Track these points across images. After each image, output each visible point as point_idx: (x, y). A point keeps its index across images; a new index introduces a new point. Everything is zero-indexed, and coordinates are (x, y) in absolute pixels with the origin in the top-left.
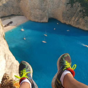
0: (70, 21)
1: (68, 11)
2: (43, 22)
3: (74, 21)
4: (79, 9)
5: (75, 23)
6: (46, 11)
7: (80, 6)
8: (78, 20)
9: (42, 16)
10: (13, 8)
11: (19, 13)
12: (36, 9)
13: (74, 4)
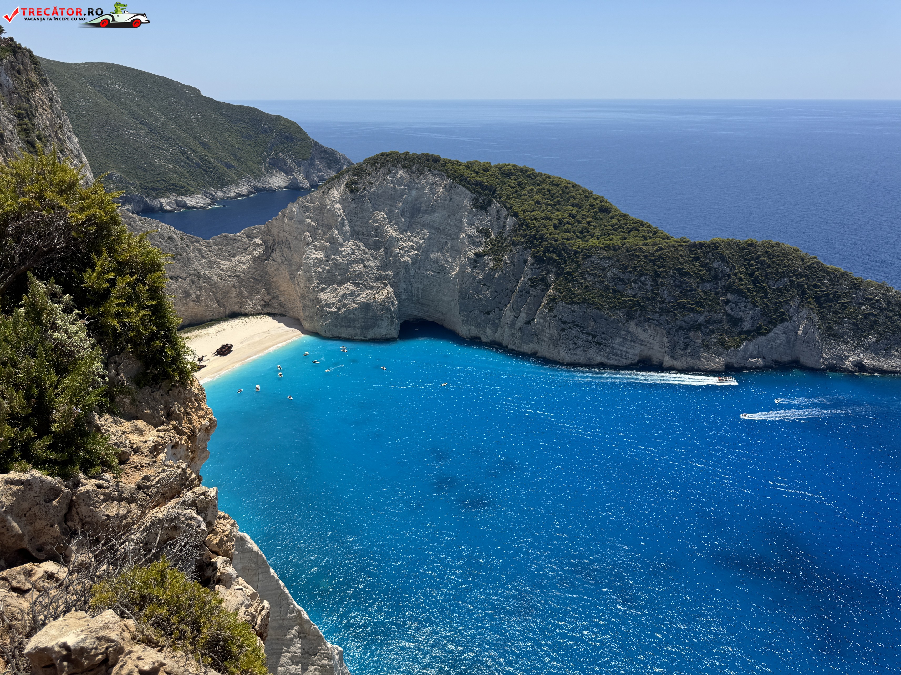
1: (484, 285)
4: (528, 274)
5: (518, 334)
7: (530, 263)
8: (528, 323)
10: (235, 287)
11: (266, 305)
13: (506, 255)
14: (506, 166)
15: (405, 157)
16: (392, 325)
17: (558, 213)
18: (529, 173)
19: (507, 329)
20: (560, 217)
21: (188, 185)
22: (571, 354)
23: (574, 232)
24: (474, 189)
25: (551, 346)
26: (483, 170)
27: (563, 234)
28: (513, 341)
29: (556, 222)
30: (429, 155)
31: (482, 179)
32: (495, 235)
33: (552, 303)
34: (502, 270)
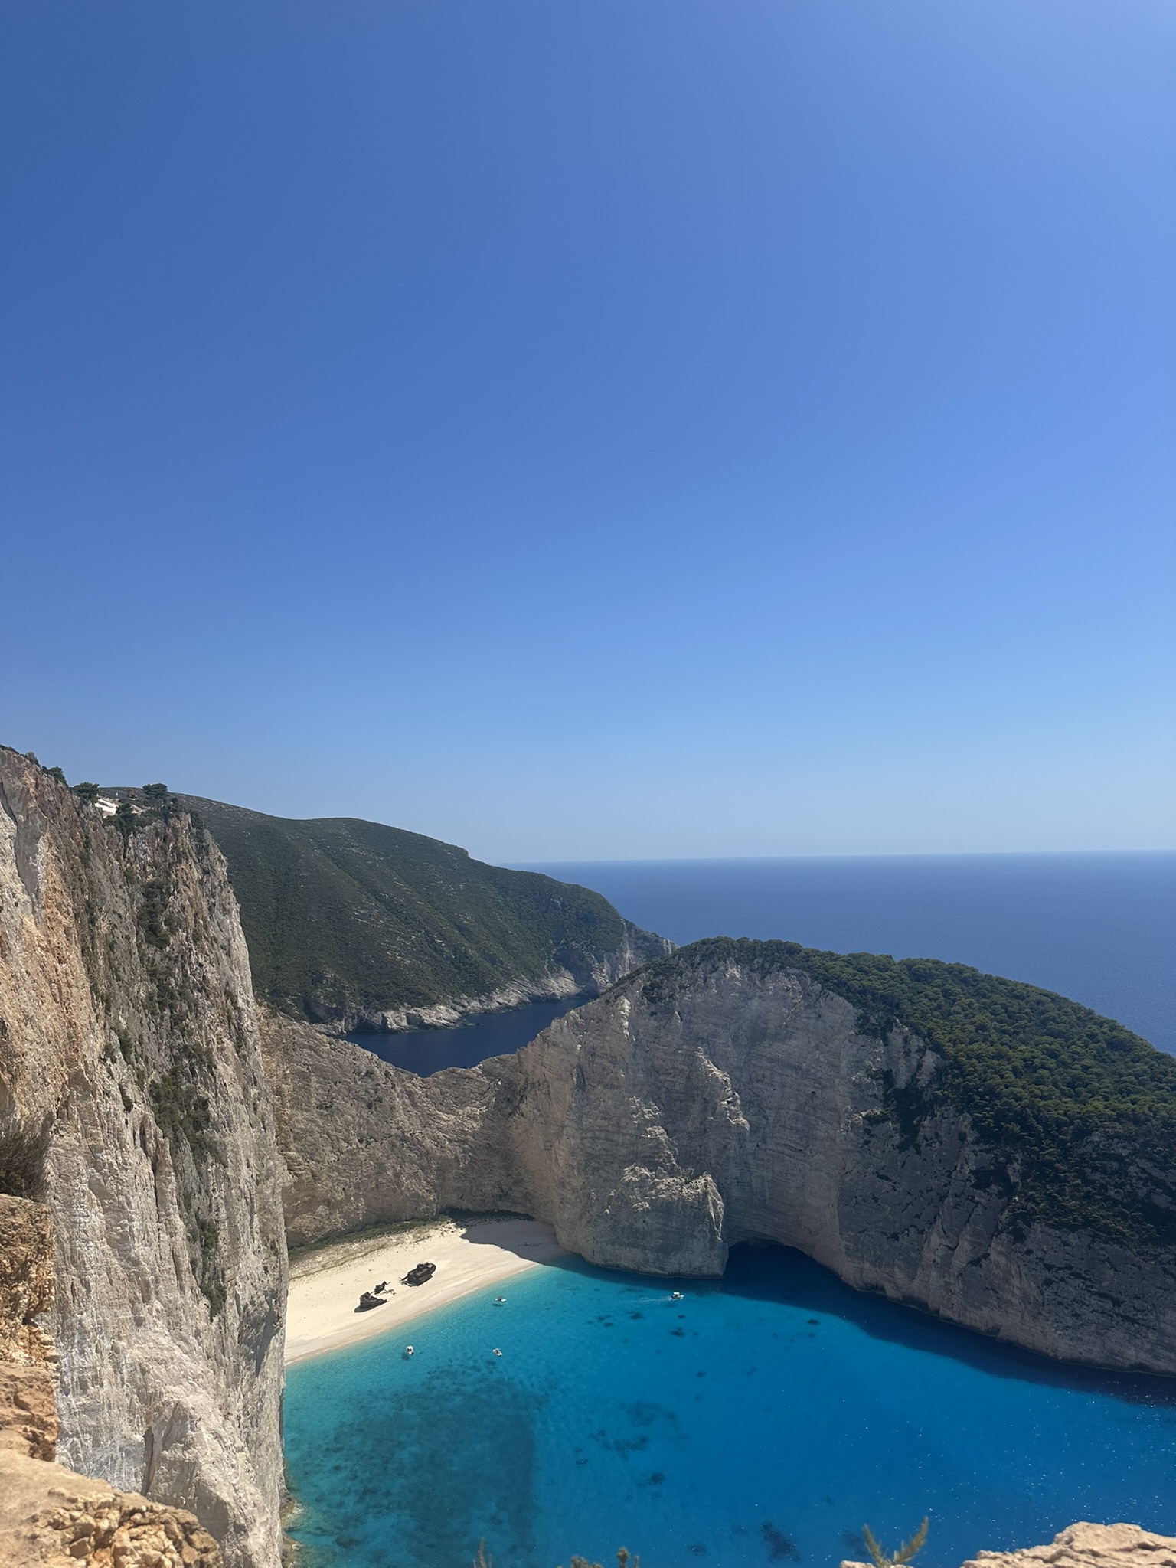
0: (912, 1264)
3: (944, 1266)
4: (971, 1159)
5: (958, 1286)
6: (707, 1176)
7: (970, 1139)
8: (976, 1262)
9: (676, 1225)
11: (503, 1196)
12: (624, 1162)
13: (926, 1123)
14: (921, 961)
15: (742, 946)
16: (712, 1248)
17: (1023, 1047)
18: (965, 975)
19: (934, 1274)
20: (1027, 1055)
21: (430, 989)
22: (1072, 1339)
23: (1055, 1084)
24: (859, 1001)
25: (1027, 1318)
26: (877, 968)
27: (1033, 1087)
28: (949, 1300)
29: (1018, 1063)
30: (781, 943)
31: (876, 984)
32: (901, 1082)
33: (1021, 1224)
34: (919, 1152)
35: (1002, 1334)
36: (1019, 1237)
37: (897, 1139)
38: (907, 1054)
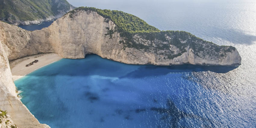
0: (111, 54)
1: (107, 43)
2: (79, 58)
3: (115, 54)
4: (119, 40)
5: (117, 57)
6: (81, 44)
7: (119, 37)
8: (119, 53)
9: (77, 52)
10: (40, 45)
11: (49, 50)
12: (68, 43)
13: (113, 35)
14: (115, 11)
15: (86, 8)
16: (83, 55)
18: (121, 13)
21: (33, 18)
22: (130, 61)
23: (131, 29)
24: (104, 17)
25: (125, 59)
26: (108, 12)
27: (128, 29)
28: (115, 58)
29: (127, 26)
30: (92, 8)
31: (107, 14)
32: (110, 29)
33: (125, 48)
34: (112, 39)
35: (122, 62)
36: (124, 49)
37: (109, 37)
38: (111, 25)
